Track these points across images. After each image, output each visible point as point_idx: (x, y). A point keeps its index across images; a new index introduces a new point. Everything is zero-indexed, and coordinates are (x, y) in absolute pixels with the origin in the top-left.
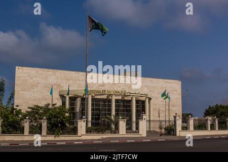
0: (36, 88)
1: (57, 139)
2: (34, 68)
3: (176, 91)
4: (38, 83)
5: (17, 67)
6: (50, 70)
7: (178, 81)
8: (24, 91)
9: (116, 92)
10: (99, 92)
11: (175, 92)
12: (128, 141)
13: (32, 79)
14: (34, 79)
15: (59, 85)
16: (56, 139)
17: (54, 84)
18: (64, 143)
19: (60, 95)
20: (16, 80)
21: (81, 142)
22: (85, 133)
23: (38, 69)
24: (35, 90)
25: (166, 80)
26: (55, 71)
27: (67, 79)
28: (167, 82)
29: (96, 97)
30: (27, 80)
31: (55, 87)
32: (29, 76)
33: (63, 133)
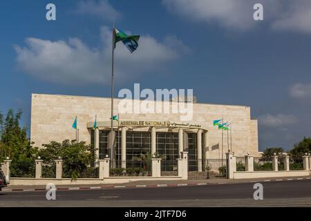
0: (57, 120)
1: (74, 183)
2: (54, 96)
3: (242, 120)
4: (61, 114)
5: (33, 95)
6: (75, 97)
7: (244, 107)
8: (43, 124)
9: (157, 123)
10: (136, 123)
11: (240, 122)
12: (159, 186)
13: (52, 109)
14: (55, 108)
15: (87, 116)
16: (72, 183)
17: (80, 115)
18: (78, 188)
19: (88, 128)
20: (32, 110)
21: (99, 187)
22: (108, 176)
23: (59, 96)
24: (56, 123)
25: (227, 106)
26: (82, 97)
27: (98, 108)
28: (229, 109)
29: (134, 130)
30: (46, 110)
31: (82, 118)
32: (48, 106)
33: (81, 176)
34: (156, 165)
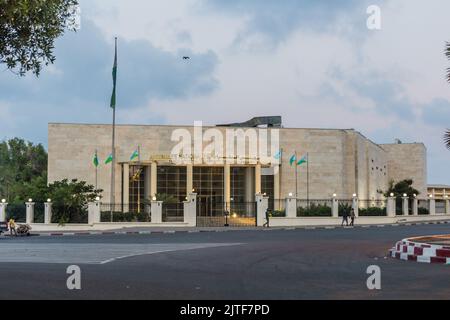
0: (79, 154)
8: (62, 159)
22: (98, 221)
25: (312, 130)
32: (69, 137)
34: (156, 209)
